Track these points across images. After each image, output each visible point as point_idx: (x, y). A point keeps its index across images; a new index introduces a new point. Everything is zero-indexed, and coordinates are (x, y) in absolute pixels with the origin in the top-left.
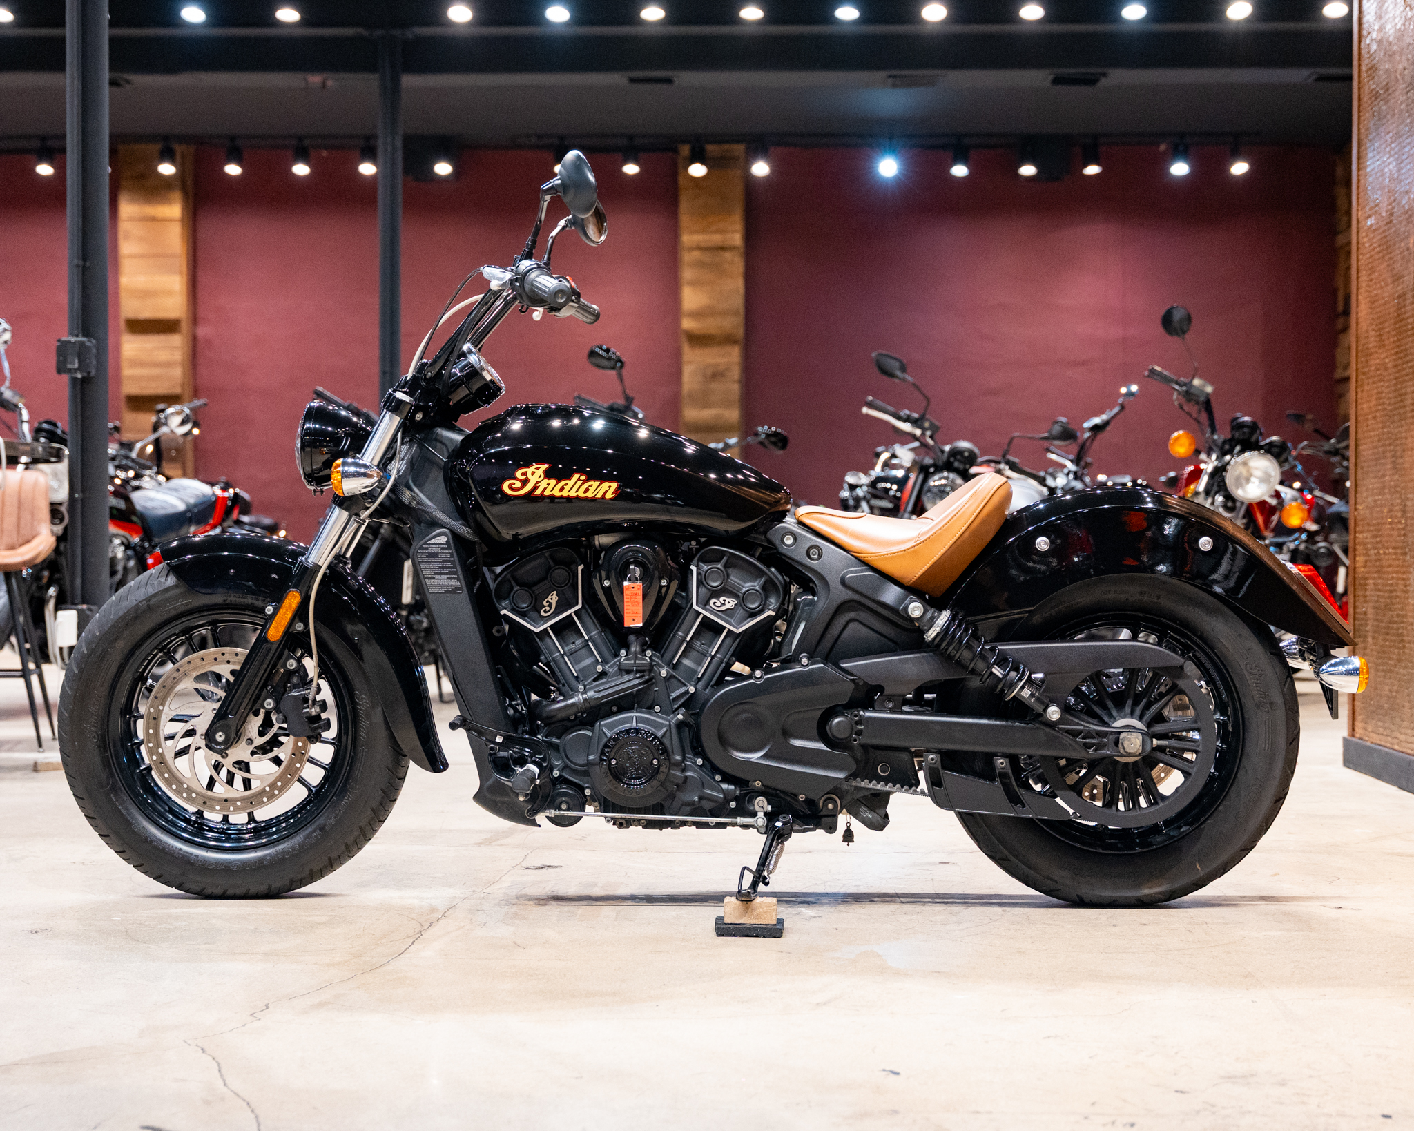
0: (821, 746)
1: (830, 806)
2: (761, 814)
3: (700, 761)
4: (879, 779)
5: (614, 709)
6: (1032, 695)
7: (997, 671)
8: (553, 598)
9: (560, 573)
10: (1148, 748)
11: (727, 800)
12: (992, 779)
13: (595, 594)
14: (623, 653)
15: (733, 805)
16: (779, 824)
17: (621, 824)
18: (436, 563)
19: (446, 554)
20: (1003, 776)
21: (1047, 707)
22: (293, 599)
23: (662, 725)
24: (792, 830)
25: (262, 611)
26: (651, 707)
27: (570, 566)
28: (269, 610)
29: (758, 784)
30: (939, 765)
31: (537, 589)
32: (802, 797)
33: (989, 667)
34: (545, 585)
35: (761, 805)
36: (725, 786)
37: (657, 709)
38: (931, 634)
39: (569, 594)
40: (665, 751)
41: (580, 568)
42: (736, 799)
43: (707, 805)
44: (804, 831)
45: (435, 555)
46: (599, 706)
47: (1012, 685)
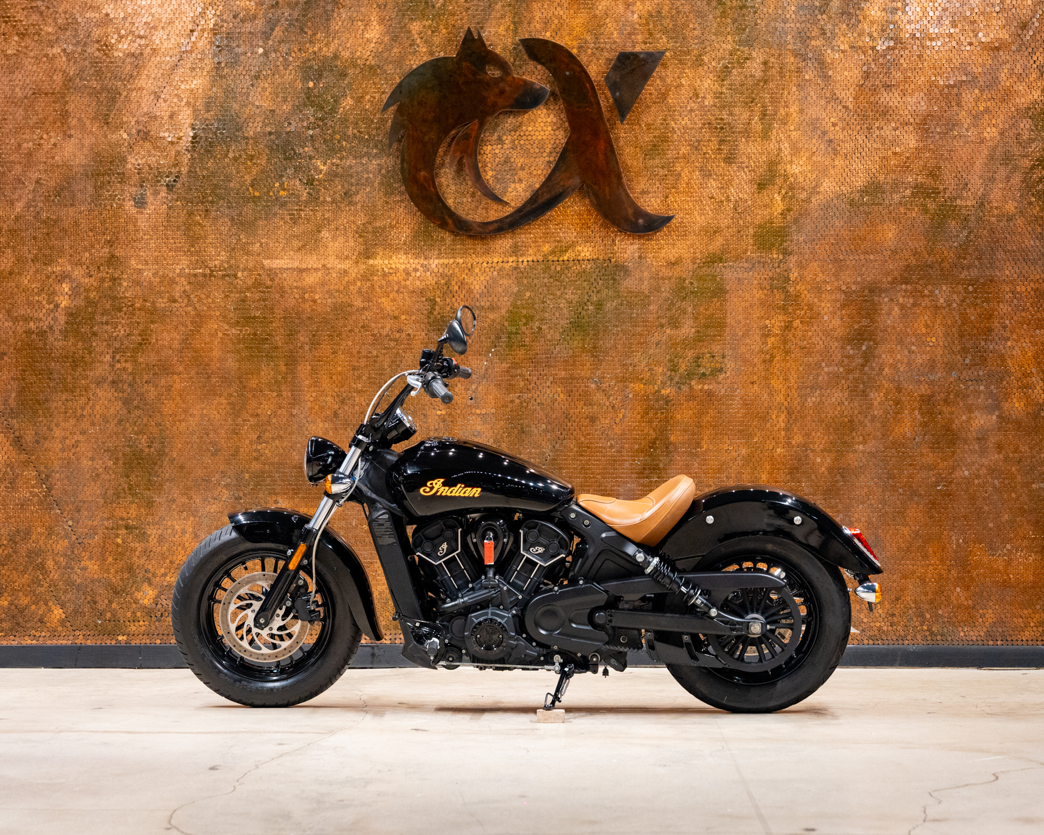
0: (589, 628)
1: (595, 659)
2: (557, 664)
3: (524, 636)
4: (622, 645)
5: (478, 607)
6: (702, 602)
7: (683, 589)
8: (445, 546)
9: (448, 533)
10: (764, 630)
11: (539, 656)
12: (682, 647)
13: (468, 544)
14: (483, 577)
15: (542, 658)
16: (566, 669)
17: (481, 669)
18: (383, 529)
19: (388, 524)
20: (687, 644)
21: (710, 609)
22: (302, 548)
23: (505, 617)
24: (574, 672)
25: (286, 552)
26: (498, 606)
27: (454, 529)
28: (289, 552)
29: (556, 647)
30: (653, 638)
31: (436, 541)
32: (579, 655)
33: (679, 587)
34: (441, 538)
35: (558, 659)
36: (538, 649)
37: (501, 607)
38: (648, 570)
39: (454, 544)
40: (506, 630)
41: (460, 530)
42: (544, 655)
43: (529, 659)
44: (580, 673)
45: (382, 525)
46: (470, 606)
47: (691, 597)
